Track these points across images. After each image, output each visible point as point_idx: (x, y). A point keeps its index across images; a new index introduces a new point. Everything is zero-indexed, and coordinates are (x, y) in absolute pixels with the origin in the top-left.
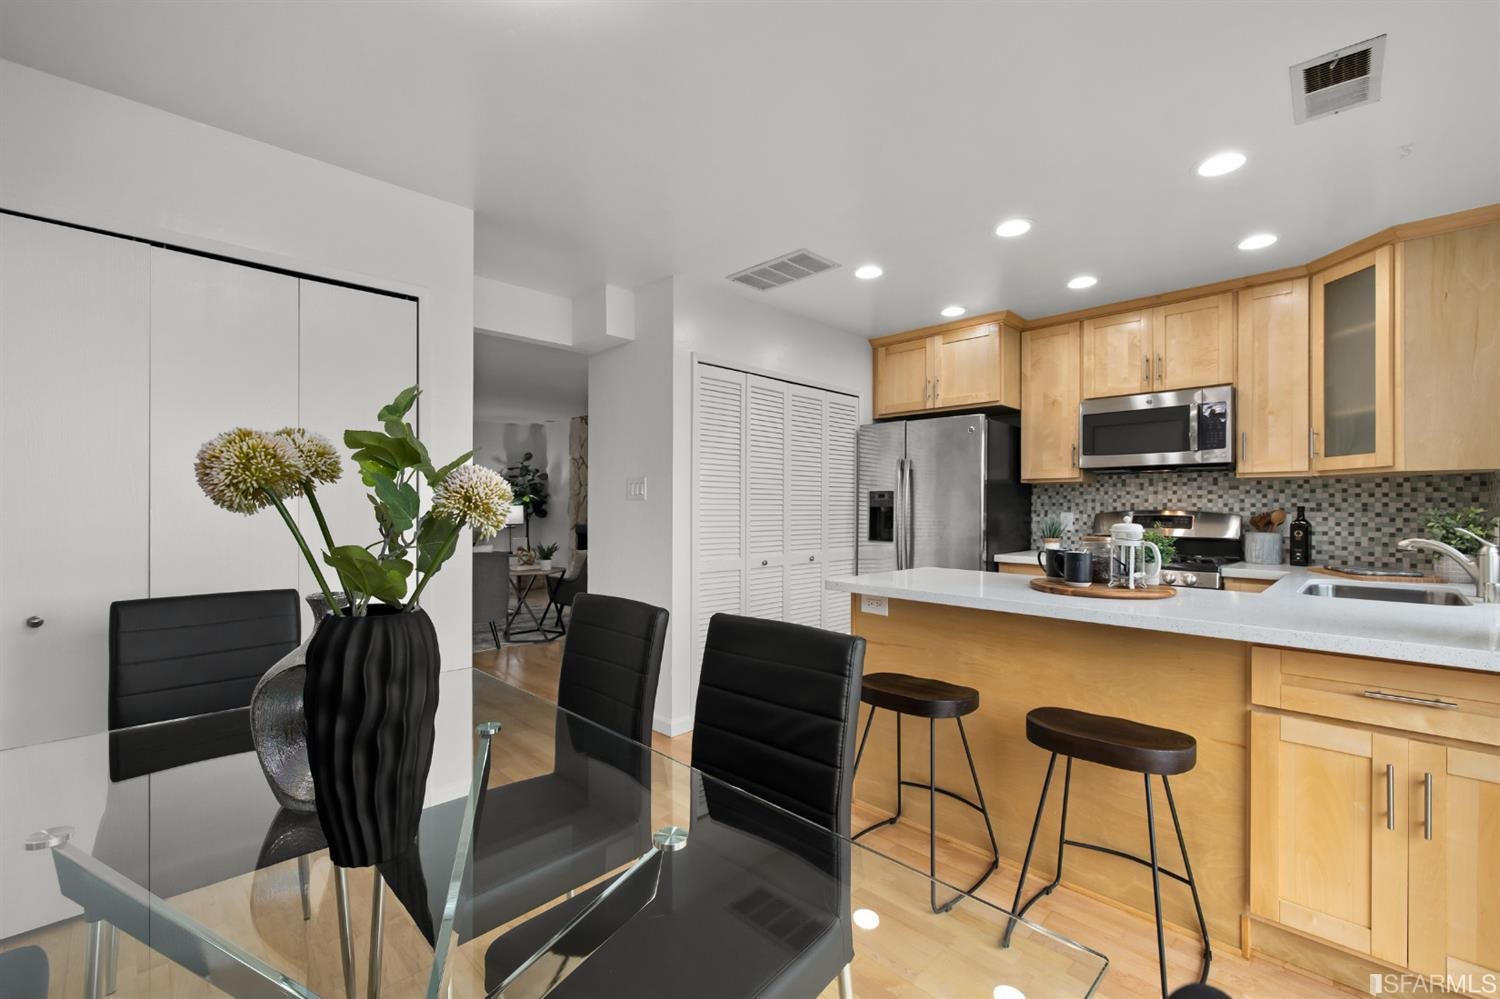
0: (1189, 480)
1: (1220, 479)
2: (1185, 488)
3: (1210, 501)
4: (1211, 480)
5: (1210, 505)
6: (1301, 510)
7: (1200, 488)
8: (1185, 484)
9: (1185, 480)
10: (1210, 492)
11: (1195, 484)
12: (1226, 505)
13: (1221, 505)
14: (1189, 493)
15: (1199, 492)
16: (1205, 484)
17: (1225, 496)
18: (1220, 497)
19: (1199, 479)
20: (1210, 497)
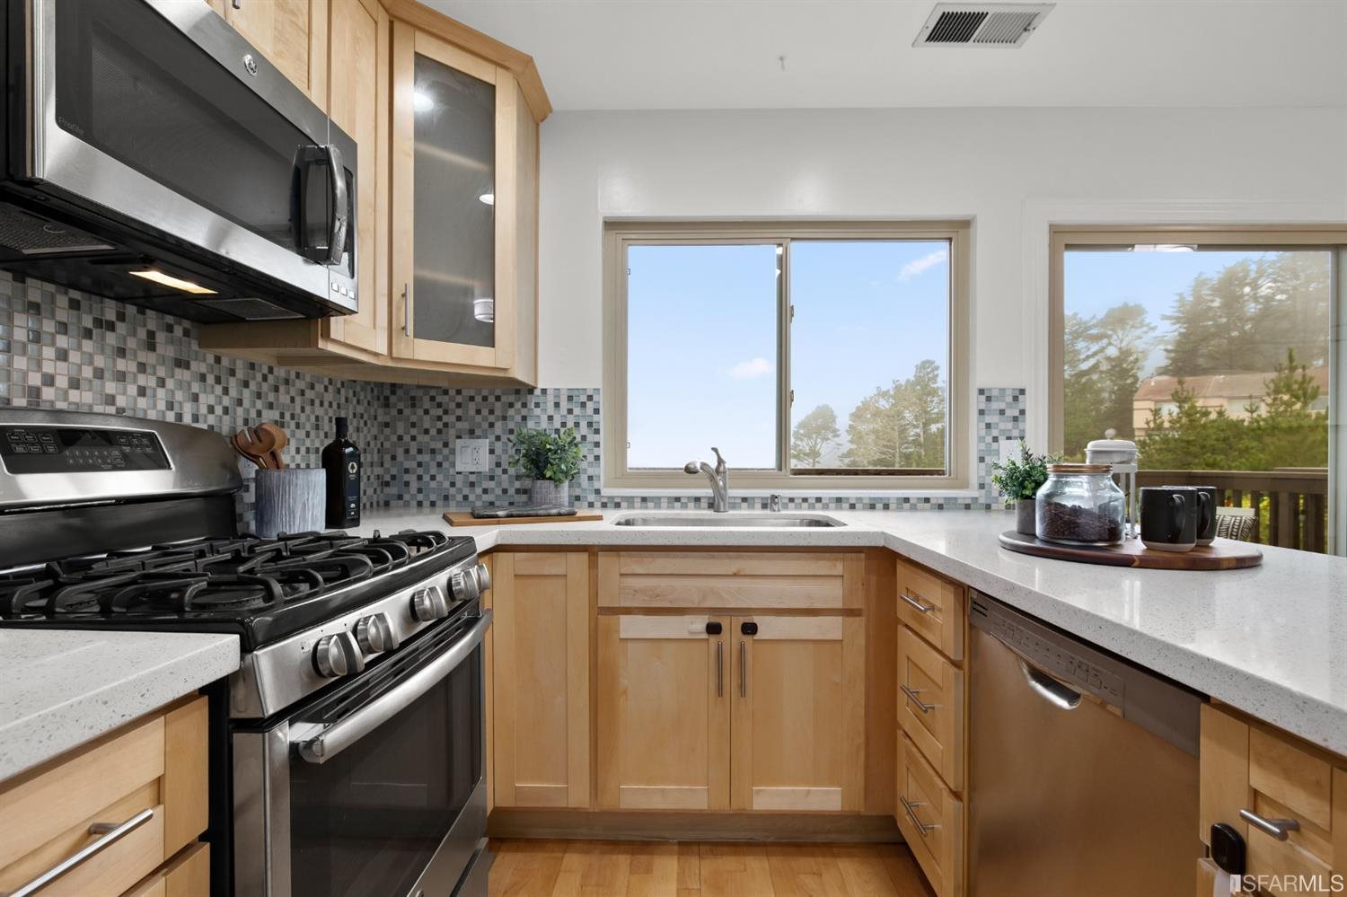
0: (98, 323)
1: (161, 337)
2: (88, 345)
3: (142, 392)
4: (142, 334)
5: (142, 403)
6: (341, 424)
7: (121, 352)
8: (88, 334)
9: (88, 321)
10: (142, 368)
11: (111, 338)
12: (170, 406)
13: (162, 405)
14: (100, 361)
15: (121, 364)
16: (131, 343)
17: (170, 383)
18: (162, 383)
19: (121, 328)
20: (142, 379)
